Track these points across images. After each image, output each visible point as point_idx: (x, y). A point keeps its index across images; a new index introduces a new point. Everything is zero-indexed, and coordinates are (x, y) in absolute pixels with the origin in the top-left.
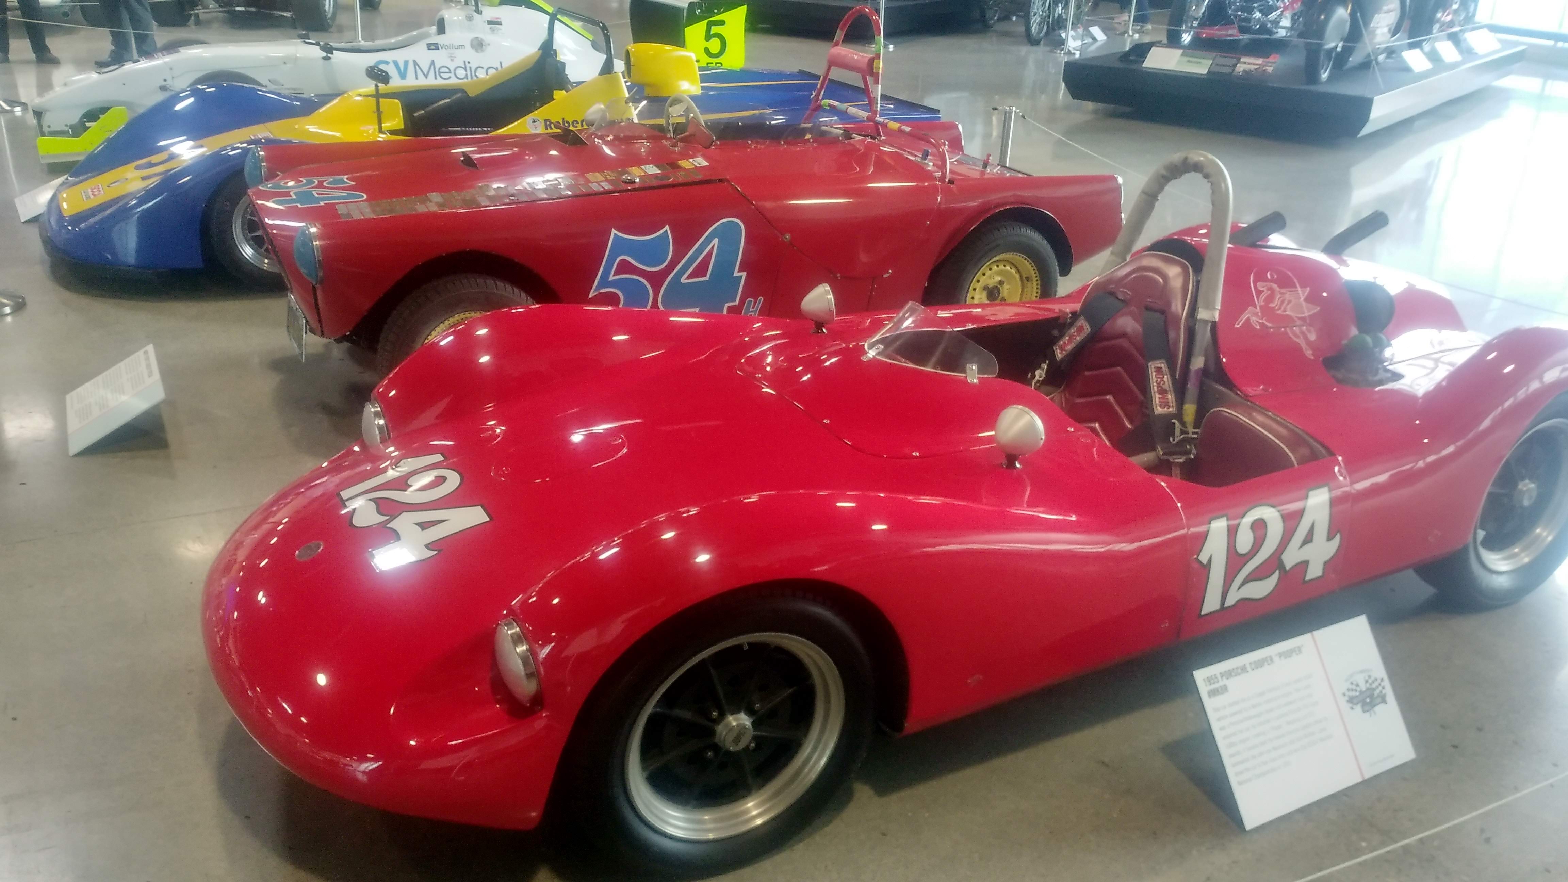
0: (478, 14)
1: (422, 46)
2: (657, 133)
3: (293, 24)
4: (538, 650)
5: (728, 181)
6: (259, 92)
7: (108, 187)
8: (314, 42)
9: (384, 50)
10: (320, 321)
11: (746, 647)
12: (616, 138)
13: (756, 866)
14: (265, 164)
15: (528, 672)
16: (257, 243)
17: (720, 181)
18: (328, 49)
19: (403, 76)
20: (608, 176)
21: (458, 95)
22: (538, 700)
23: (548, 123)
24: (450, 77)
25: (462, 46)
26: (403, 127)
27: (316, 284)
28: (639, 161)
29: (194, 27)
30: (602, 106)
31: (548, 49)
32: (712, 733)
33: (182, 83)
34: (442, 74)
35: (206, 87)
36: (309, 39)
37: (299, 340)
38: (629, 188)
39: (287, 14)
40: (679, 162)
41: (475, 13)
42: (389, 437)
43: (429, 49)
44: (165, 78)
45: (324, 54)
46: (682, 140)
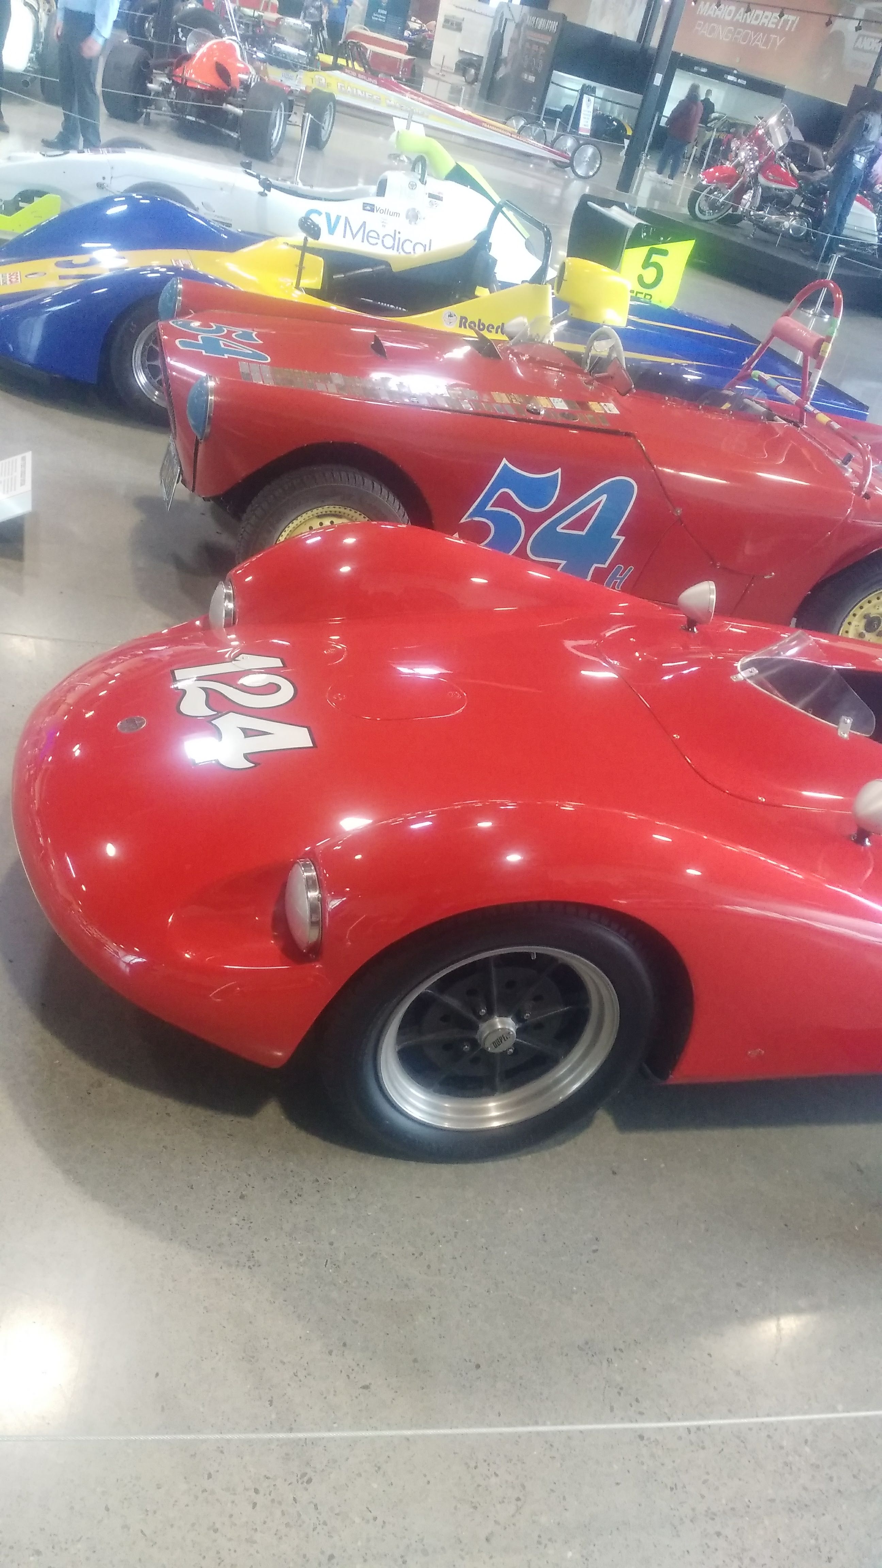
0: (423, 184)
1: (358, 203)
2: (574, 365)
3: (237, 146)
4: (328, 900)
5: (635, 437)
6: (189, 215)
7: (26, 276)
8: (255, 174)
9: (320, 199)
10: (194, 478)
11: (534, 957)
12: (532, 359)
13: (479, 1165)
14: (180, 298)
15: (314, 919)
16: (153, 372)
17: (628, 435)
18: (267, 186)
19: (331, 231)
20: (514, 400)
21: (383, 267)
22: (316, 950)
23: (464, 320)
24: (377, 243)
25: (397, 214)
26: (319, 287)
27: (201, 440)
28: (550, 392)
29: (142, 125)
30: (526, 320)
31: (483, 241)
32: (475, 1028)
33: (119, 186)
34: (369, 238)
35: (141, 197)
36: (250, 170)
37: (169, 487)
38: (532, 418)
39: (234, 135)
40: (590, 403)
41: (419, 182)
42: (234, 623)
43: (364, 209)
44: (106, 178)
45: (262, 190)
46: (598, 379)
